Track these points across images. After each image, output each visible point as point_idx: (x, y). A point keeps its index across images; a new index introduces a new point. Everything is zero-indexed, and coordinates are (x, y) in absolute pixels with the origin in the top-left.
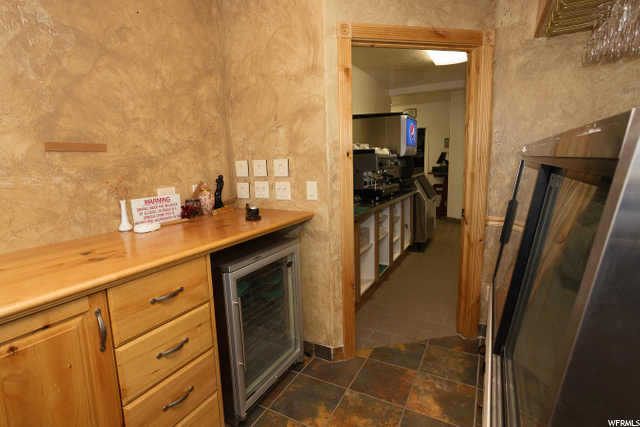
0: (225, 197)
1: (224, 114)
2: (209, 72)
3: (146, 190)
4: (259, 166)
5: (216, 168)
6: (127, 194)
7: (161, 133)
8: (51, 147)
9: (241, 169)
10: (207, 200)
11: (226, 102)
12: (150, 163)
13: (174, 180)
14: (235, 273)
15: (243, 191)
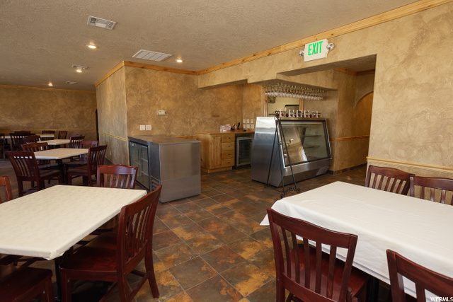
0: (240, 127)
1: (241, 108)
2: (239, 99)
3: (225, 124)
4: (248, 120)
5: (239, 121)
6: (222, 125)
7: (228, 113)
8: (213, 116)
9: (244, 121)
10: (236, 127)
11: (241, 106)
12: (226, 119)
13: (230, 123)
14: (239, 139)
15: (244, 126)
